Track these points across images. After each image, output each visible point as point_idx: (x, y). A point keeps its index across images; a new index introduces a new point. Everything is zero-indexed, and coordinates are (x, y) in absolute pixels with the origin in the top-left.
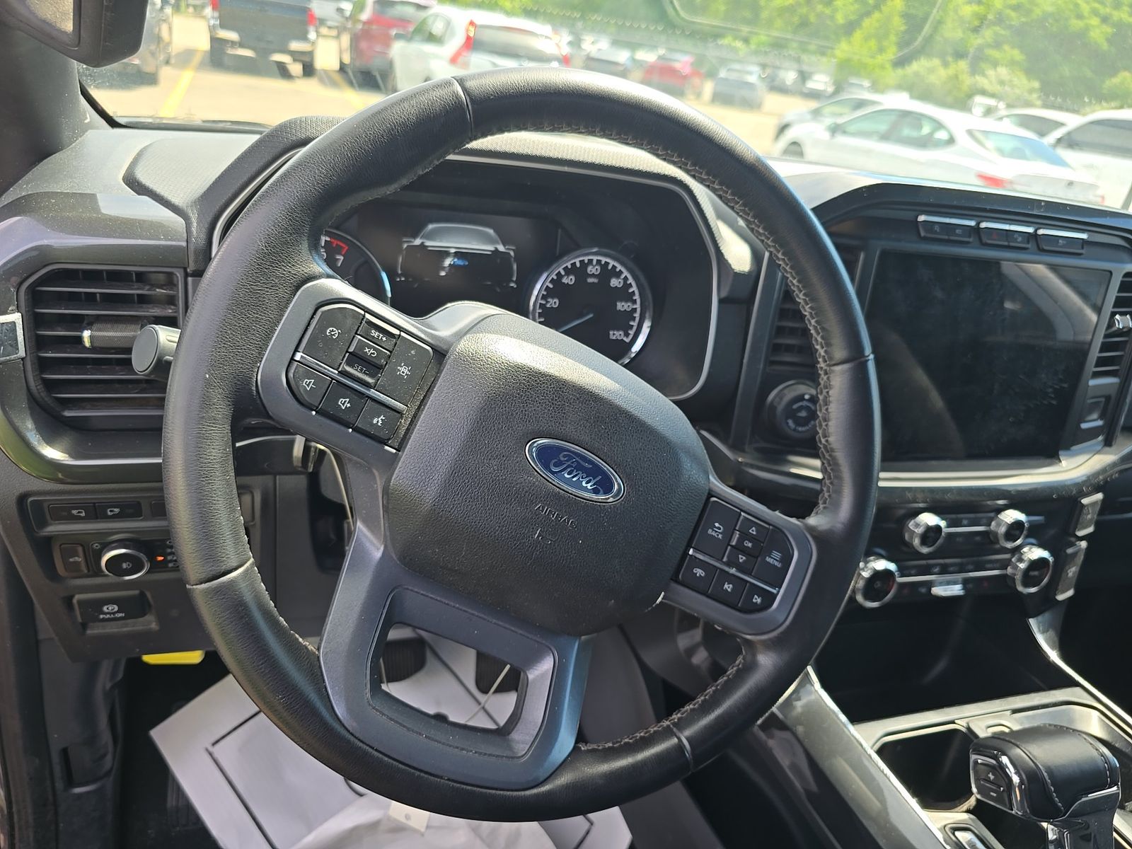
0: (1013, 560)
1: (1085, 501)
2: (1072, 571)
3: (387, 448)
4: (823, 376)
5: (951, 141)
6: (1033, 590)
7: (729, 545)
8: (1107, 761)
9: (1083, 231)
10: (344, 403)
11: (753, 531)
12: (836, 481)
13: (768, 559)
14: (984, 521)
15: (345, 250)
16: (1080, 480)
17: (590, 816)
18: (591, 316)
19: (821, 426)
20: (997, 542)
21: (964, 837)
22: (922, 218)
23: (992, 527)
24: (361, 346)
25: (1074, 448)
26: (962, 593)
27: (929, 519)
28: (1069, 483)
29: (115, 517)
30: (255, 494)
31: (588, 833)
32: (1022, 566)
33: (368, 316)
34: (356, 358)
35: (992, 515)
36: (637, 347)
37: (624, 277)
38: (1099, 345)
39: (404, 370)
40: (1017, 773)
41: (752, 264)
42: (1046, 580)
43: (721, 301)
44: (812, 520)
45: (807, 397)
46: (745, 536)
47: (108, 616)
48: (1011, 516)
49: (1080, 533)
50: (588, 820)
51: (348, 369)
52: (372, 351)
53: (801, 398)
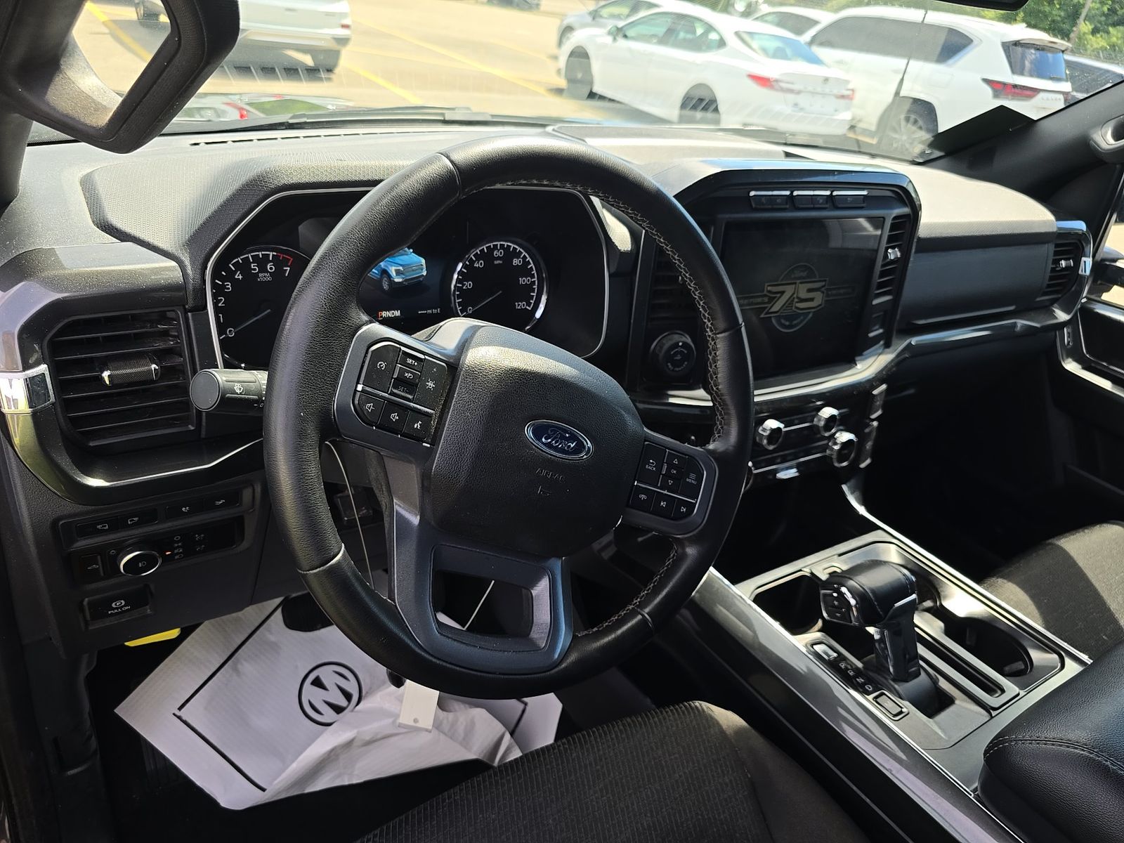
0: (830, 444)
1: (875, 392)
2: (869, 445)
3: (424, 444)
4: (711, 341)
5: (722, 43)
6: (845, 464)
7: (661, 474)
8: (907, 578)
9: (863, 189)
10: (394, 417)
11: (676, 462)
12: (726, 417)
13: (688, 480)
14: (809, 419)
15: (291, 261)
16: (871, 377)
17: (525, 699)
18: (501, 292)
19: (712, 378)
20: (819, 433)
21: (818, 648)
22: (752, 193)
23: (815, 423)
24: (402, 372)
25: (865, 353)
26: (797, 474)
27: (772, 424)
28: (864, 380)
29: (135, 525)
30: (255, 487)
31: (524, 711)
32: (837, 447)
33: (403, 348)
34: (401, 382)
35: (814, 413)
36: (538, 314)
37: (523, 257)
38: (878, 273)
39: (431, 384)
40: (853, 597)
41: (632, 244)
42: (853, 455)
43: (610, 276)
44: (711, 447)
45: (680, 344)
46: (671, 466)
47: (116, 611)
48: (828, 412)
49: (873, 416)
50: (523, 702)
51: (395, 391)
52: (410, 375)
53: (676, 345)
